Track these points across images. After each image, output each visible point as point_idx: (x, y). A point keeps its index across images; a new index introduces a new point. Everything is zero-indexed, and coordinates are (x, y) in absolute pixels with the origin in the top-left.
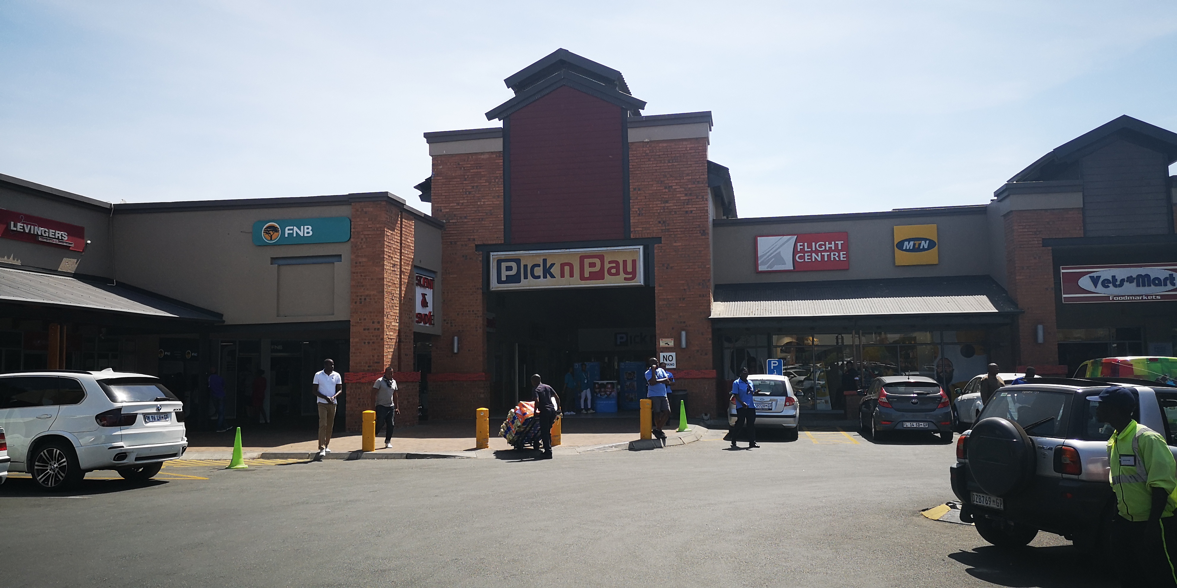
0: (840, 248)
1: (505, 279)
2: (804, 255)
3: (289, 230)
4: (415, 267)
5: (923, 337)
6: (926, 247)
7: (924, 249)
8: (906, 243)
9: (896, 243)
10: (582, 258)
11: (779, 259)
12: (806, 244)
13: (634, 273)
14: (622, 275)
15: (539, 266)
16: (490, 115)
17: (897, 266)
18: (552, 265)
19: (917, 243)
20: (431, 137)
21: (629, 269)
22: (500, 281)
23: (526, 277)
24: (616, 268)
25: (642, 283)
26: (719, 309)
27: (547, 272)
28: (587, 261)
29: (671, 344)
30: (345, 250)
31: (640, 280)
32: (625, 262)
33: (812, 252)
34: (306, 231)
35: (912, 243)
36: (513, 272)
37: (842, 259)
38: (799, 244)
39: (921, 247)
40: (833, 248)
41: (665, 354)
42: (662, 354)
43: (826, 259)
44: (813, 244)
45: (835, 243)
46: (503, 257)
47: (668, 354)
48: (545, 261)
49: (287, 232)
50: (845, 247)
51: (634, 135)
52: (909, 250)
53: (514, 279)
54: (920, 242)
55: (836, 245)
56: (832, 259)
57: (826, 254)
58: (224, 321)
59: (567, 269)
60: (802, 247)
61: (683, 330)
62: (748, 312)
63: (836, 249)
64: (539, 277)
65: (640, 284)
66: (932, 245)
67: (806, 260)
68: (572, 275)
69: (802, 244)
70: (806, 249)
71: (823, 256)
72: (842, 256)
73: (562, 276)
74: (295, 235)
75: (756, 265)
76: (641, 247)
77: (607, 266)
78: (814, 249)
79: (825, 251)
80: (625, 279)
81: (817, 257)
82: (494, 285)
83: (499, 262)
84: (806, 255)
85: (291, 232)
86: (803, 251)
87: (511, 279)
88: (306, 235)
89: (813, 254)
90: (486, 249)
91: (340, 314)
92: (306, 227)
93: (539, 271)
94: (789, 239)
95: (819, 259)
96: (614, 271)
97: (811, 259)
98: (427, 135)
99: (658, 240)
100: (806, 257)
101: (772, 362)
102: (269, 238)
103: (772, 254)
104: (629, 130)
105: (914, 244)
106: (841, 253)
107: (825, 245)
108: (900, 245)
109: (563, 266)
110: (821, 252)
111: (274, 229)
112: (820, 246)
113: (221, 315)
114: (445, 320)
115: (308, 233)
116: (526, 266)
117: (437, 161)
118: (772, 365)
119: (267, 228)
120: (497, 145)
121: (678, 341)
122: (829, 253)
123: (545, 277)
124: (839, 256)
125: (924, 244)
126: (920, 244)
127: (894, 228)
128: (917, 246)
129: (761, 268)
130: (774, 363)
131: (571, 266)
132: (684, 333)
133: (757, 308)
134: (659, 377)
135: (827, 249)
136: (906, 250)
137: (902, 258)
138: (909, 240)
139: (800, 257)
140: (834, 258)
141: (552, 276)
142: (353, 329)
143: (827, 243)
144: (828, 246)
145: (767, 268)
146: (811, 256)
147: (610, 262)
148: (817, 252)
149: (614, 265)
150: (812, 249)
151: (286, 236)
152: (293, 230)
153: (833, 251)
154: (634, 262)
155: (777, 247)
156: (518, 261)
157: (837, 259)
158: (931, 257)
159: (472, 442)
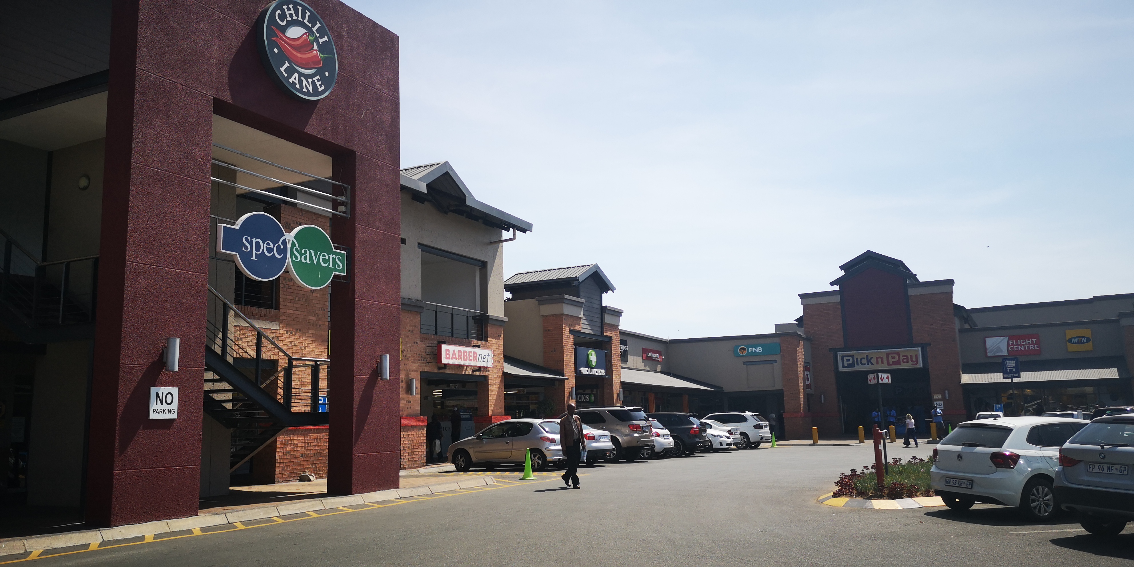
0: (1034, 343)
1: (846, 366)
2: (1014, 347)
3: (751, 349)
4: (805, 362)
5: (1089, 390)
6: (1085, 341)
7: (1084, 343)
8: (1073, 339)
9: (1067, 340)
10: (888, 355)
11: (999, 349)
12: (1014, 341)
13: (917, 362)
14: (910, 363)
15: (864, 358)
16: (832, 284)
17: (1069, 352)
18: (872, 358)
19: (1080, 339)
20: (801, 296)
21: (914, 359)
22: (843, 367)
23: (858, 364)
24: (907, 359)
25: (922, 366)
26: (965, 379)
27: (869, 361)
28: (890, 356)
29: (940, 397)
30: (778, 358)
31: (920, 365)
32: (911, 356)
33: (1018, 345)
34: (759, 349)
35: (1077, 339)
36: (851, 362)
37: (1036, 349)
38: (1010, 341)
39: (1083, 341)
40: (1031, 343)
41: (937, 402)
42: (935, 402)
43: (1027, 349)
44: (1019, 341)
45: (1031, 340)
46: (844, 355)
47: (939, 402)
48: (867, 356)
49: (750, 350)
50: (1038, 342)
51: (911, 292)
52: (1076, 343)
53: (852, 365)
54: (1081, 339)
55: (1032, 341)
56: (1030, 349)
57: (1026, 346)
58: (723, 391)
59: (880, 360)
60: (1012, 343)
61: (947, 390)
62: (982, 380)
63: (1033, 343)
64: (865, 364)
65: (920, 367)
66: (1088, 340)
67: (1015, 350)
68: (882, 363)
69: (1012, 341)
70: (1015, 344)
71: (1025, 348)
72: (1036, 347)
73: (877, 363)
74: (754, 352)
75: (986, 353)
76: (920, 348)
77: (901, 358)
78: (1019, 344)
79: (1026, 344)
80: (913, 365)
81: (1021, 348)
82: (841, 369)
83: (843, 357)
84: (1015, 347)
85: (752, 350)
86: (1013, 345)
87: (849, 366)
88: (759, 351)
89: (1019, 347)
90: (835, 351)
91: (778, 386)
92: (759, 348)
93: (864, 361)
94: (1004, 339)
95: (1023, 349)
96: (905, 360)
97: (1018, 349)
98: (799, 295)
99: (929, 344)
100: (1015, 348)
101: (997, 405)
102: (742, 353)
103: (995, 346)
104: (908, 289)
105: (1078, 340)
106: (1036, 345)
107: (1026, 341)
108: (1070, 341)
109: (877, 358)
110: (1024, 345)
111: (744, 349)
112: (1023, 342)
113: (722, 388)
114: (815, 386)
115: (760, 350)
116: (857, 359)
117: (805, 307)
118: (997, 407)
119: (741, 348)
120: (837, 299)
121: (944, 395)
122: (1028, 346)
123: (868, 364)
124: (1034, 347)
125: (1084, 340)
126: (1081, 340)
127: (1066, 332)
128: (1080, 341)
129: (989, 355)
130: (998, 406)
131: (882, 358)
132: (947, 391)
133: (987, 377)
134: (939, 413)
135: (1027, 343)
136: (1073, 343)
137: (1072, 348)
138: (1075, 338)
139: (1011, 348)
140: (1032, 348)
141: (872, 364)
142: (785, 394)
143: (1027, 340)
144: (1027, 342)
145: (992, 354)
146: (1018, 347)
147: (903, 356)
148: (1021, 345)
149: (905, 357)
150: (1018, 344)
151: (750, 352)
152: (753, 349)
153: (1031, 344)
154: (917, 356)
155: (997, 343)
156: (853, 356)
157: (1033, 348)
158: (1089, 346)
159: (858, 441)
